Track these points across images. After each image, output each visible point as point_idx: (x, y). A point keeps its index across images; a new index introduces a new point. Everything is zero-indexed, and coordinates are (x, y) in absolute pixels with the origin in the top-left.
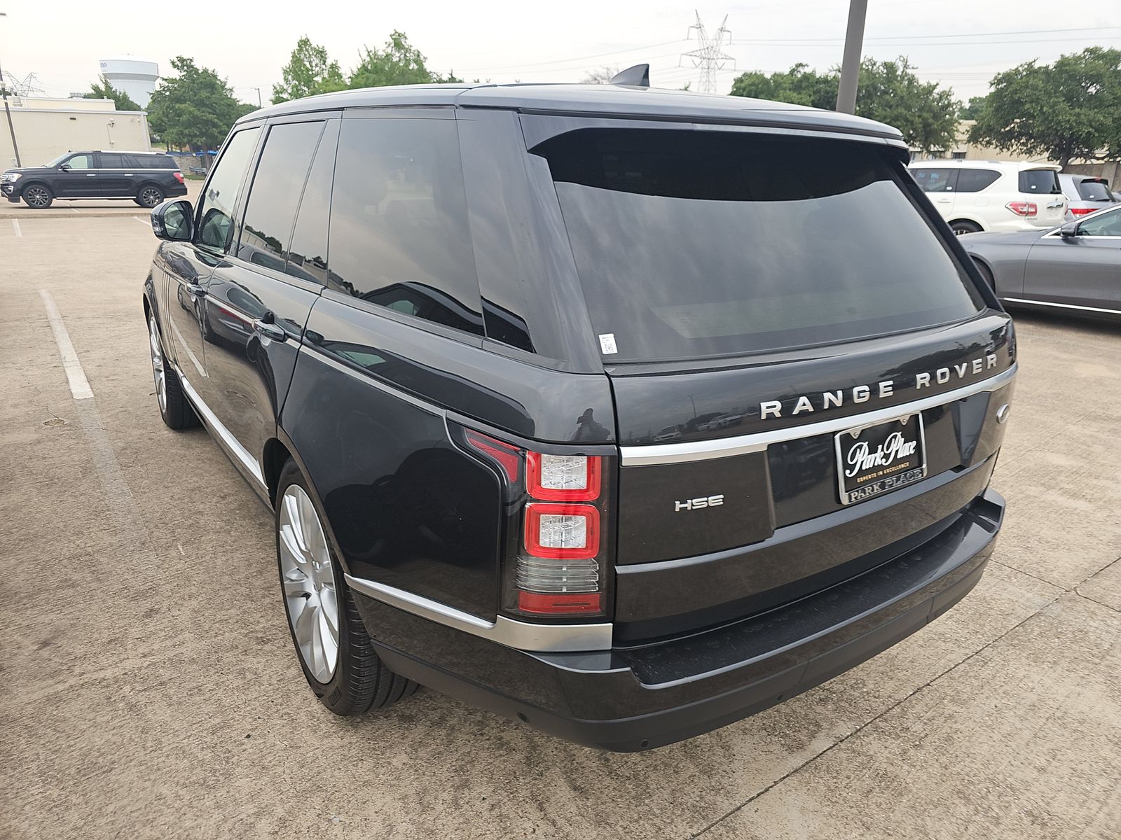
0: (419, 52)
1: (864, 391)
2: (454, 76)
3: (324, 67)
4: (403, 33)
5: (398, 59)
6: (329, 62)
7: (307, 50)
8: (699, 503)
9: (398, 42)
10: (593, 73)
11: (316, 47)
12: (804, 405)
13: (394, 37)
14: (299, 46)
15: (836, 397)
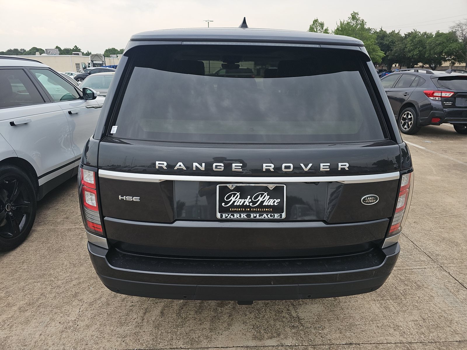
0: (363, 20)
1: (221, 166)
2: (382, 29)
3: (322, 30)
4: (357, 12)
5: (353, 24)
6: (324, 28)
7: (316, 24)
8: (129, 198)
9: (354, 17)
10: (458, 22)
11: (320, 22)
12: (180, 166)
13: (353, 15)
14: (314, 22)
15: (201, 166)
